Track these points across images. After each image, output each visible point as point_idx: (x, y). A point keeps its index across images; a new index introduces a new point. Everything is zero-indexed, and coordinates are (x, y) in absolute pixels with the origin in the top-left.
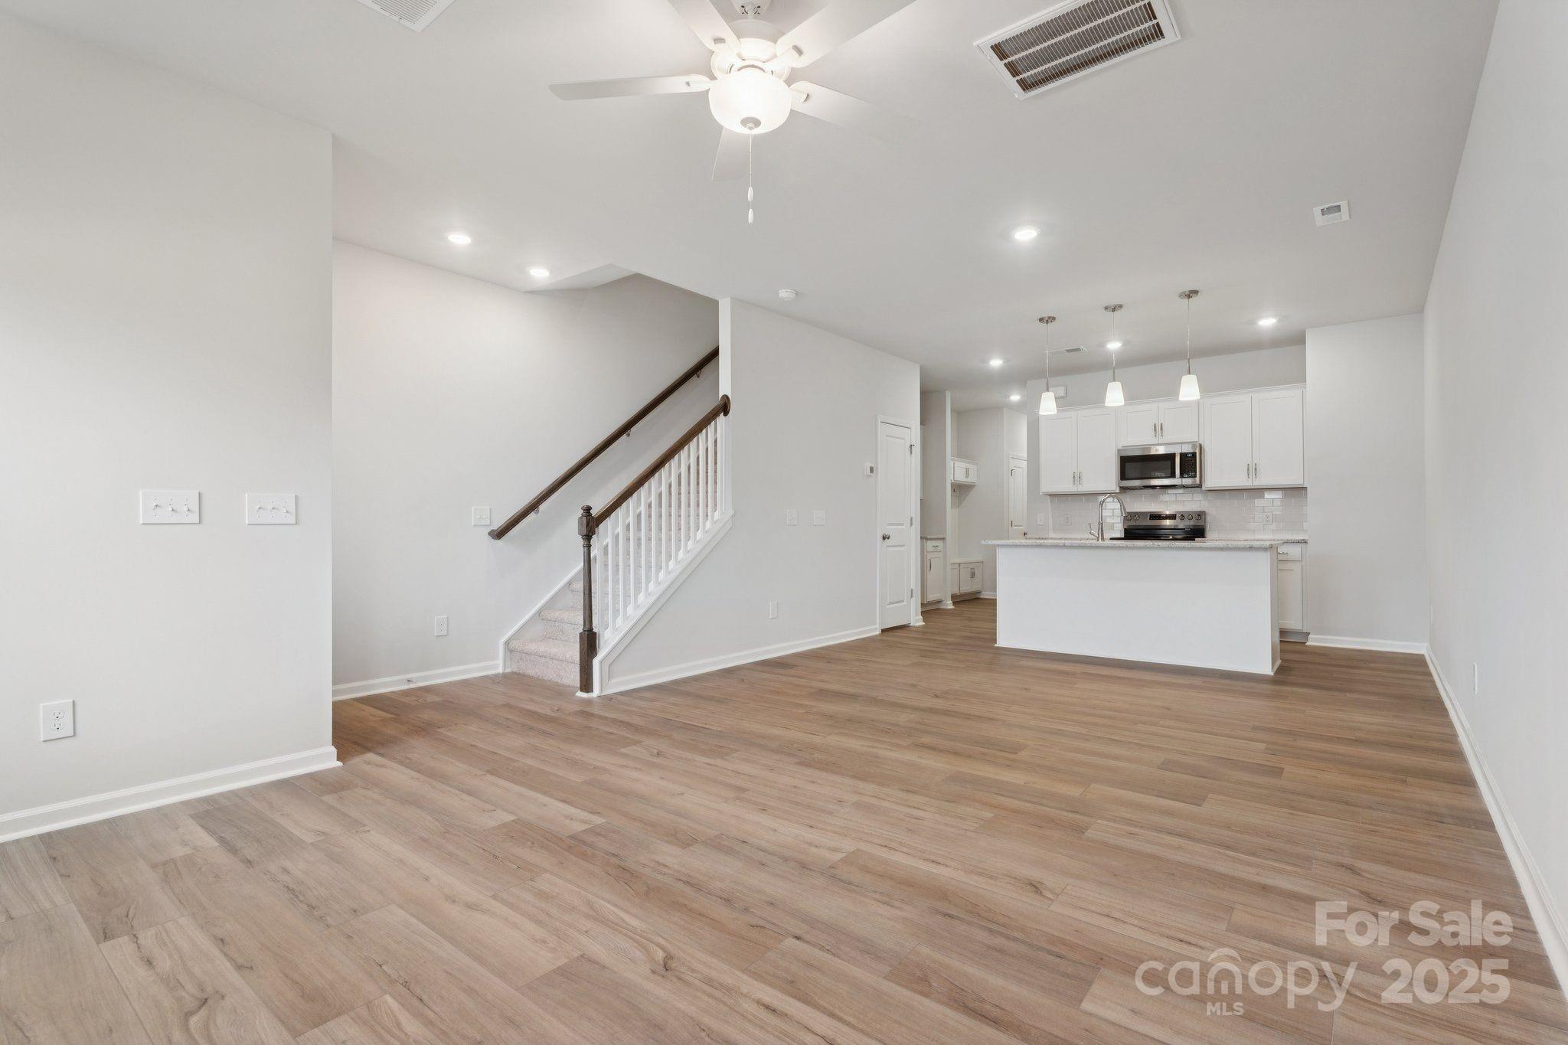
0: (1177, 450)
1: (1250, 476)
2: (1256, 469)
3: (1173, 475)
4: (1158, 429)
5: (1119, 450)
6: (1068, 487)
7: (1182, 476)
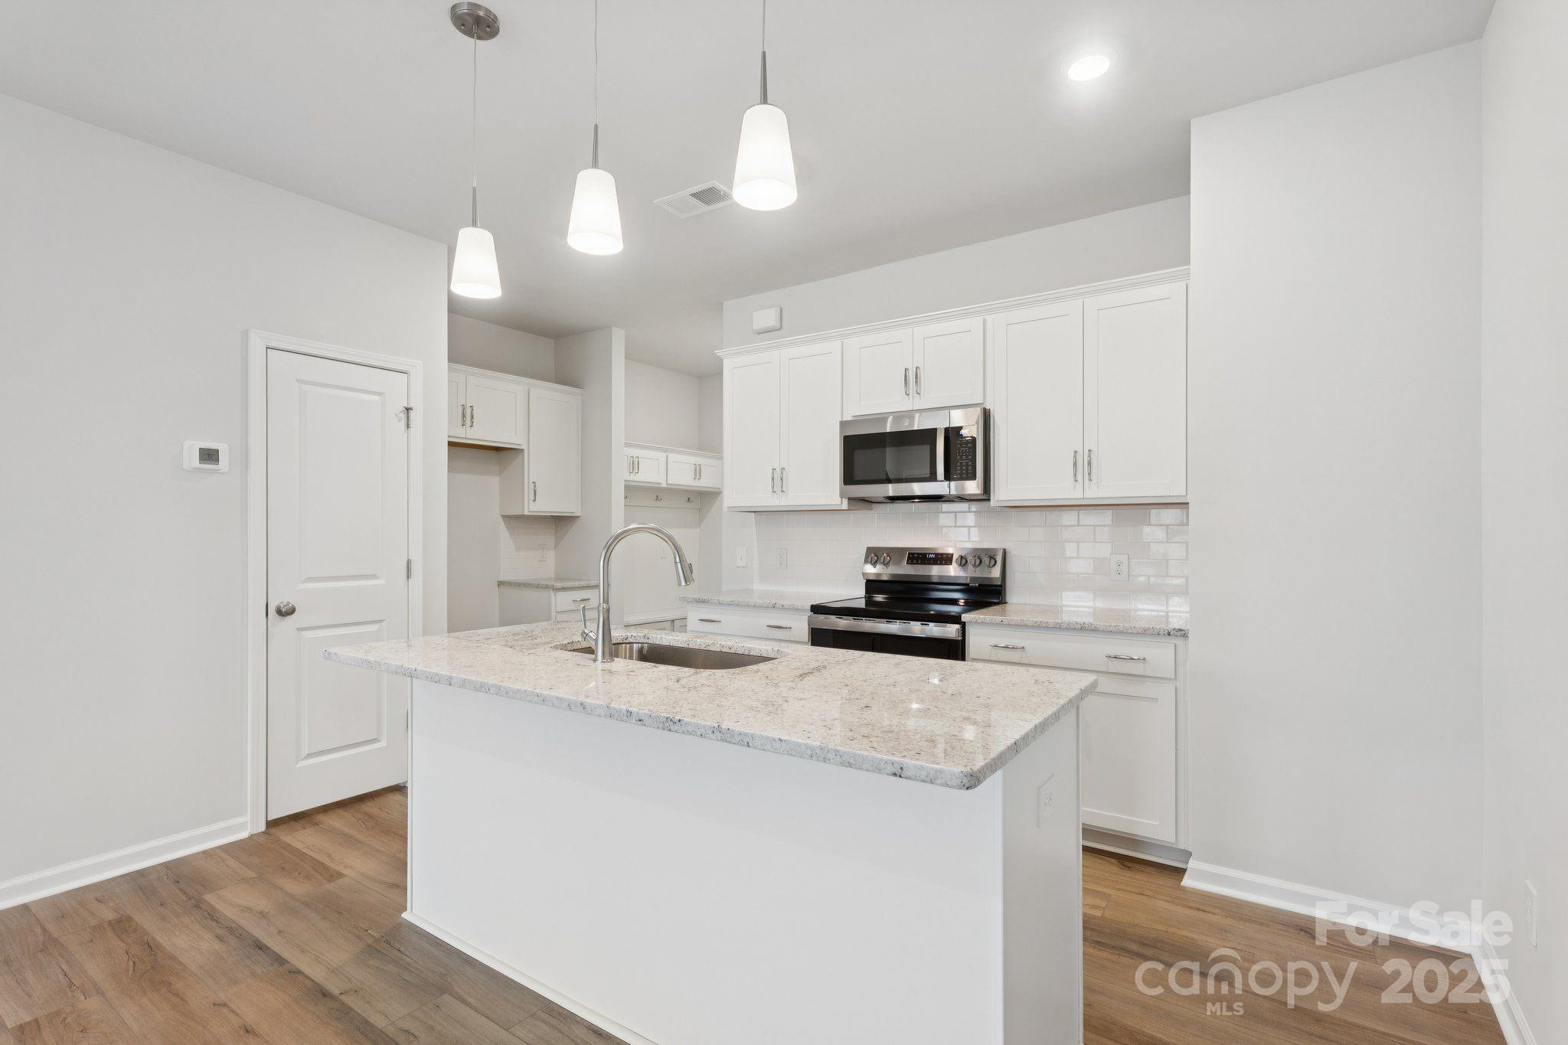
0: (939, 423)
1: (1079, 477)
2: (1089, 463)
3: (933, 477)
4: (912, 380)
5: (843, 424)
6: (767, 500)
7: (948, 477)
